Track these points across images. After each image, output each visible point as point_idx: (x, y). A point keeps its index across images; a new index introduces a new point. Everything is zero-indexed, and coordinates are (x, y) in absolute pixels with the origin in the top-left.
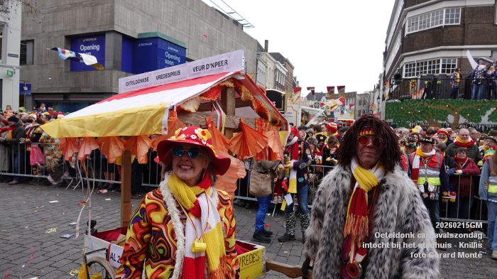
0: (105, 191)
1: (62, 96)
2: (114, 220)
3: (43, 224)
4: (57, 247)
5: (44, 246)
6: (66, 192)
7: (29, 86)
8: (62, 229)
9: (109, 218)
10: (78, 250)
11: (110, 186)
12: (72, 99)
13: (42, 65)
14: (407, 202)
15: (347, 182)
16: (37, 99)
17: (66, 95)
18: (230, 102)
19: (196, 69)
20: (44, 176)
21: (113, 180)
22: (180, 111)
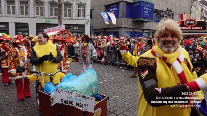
0: (122, 67)
1: (103, 30)
2: (126, 79)
3: (102, 78)
4: (107, 87)
5: (103, 86)
6: (108, 66)
7: (93, 26)
8: (108, 80)
9: (124, 78)
10: (115, 89)
11: (124, 65)
12: (107, 31)
13: (97, 18)
14: (91, 47)
15: (82, 45)
16: (95, 31)
17: (105, 29)
18: (63, 34)
19: (58, 28)
20: (100, 60)
21: (124, 63)
22: (54, 36)
